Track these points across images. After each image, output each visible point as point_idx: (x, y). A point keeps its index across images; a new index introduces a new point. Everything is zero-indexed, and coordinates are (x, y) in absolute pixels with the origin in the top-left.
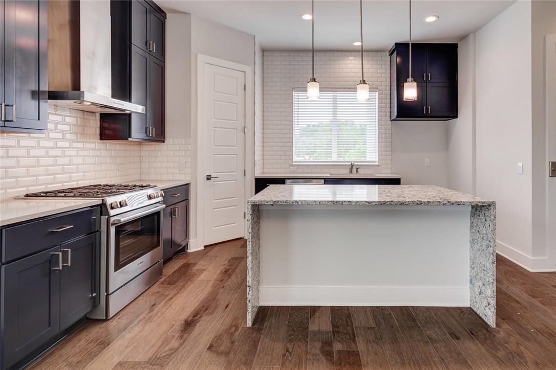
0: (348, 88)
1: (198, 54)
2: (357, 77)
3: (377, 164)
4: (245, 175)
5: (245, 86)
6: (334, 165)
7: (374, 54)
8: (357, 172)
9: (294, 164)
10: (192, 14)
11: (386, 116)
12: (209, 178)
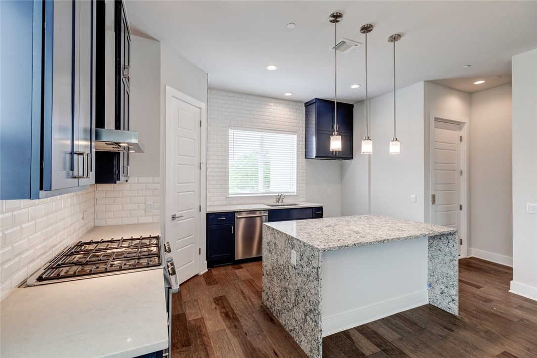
0: (274, 130)
1: (167, 86)
2: (282, 121)
3: (295, 194)
4: (200, 211)
5: (201, 122)
6: (263, 196)
7: (295, 103)
8: (282, 201)
9: (229, 196)
10: (161, 42)
11: (302, 155)
12: (174, 218)
